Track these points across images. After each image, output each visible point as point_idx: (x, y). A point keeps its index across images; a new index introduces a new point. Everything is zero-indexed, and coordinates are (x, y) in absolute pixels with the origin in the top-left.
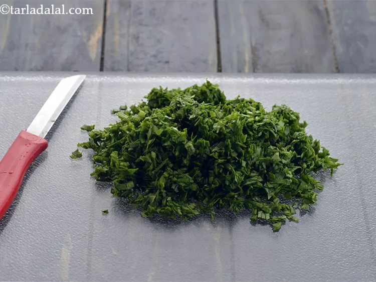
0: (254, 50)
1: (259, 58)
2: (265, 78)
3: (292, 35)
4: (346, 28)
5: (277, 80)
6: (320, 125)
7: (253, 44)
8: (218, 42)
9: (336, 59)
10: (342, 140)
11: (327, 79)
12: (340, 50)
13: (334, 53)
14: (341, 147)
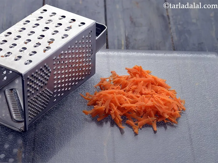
0: (127, 38)
1: (130, 43)
2: (142, 53)
3: (149, 30)
4: (179, 26)
5: (149, 54)
6: (172, 79)
9: (173, 44)
10: (184, 88)
11: (178, 54)
12: (176, 38)
13: (172, 40)
14: (183, 92)
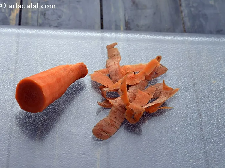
0: (127, 24)
7: (127, 20)
8: (102, 18)
12: (188, 24)
